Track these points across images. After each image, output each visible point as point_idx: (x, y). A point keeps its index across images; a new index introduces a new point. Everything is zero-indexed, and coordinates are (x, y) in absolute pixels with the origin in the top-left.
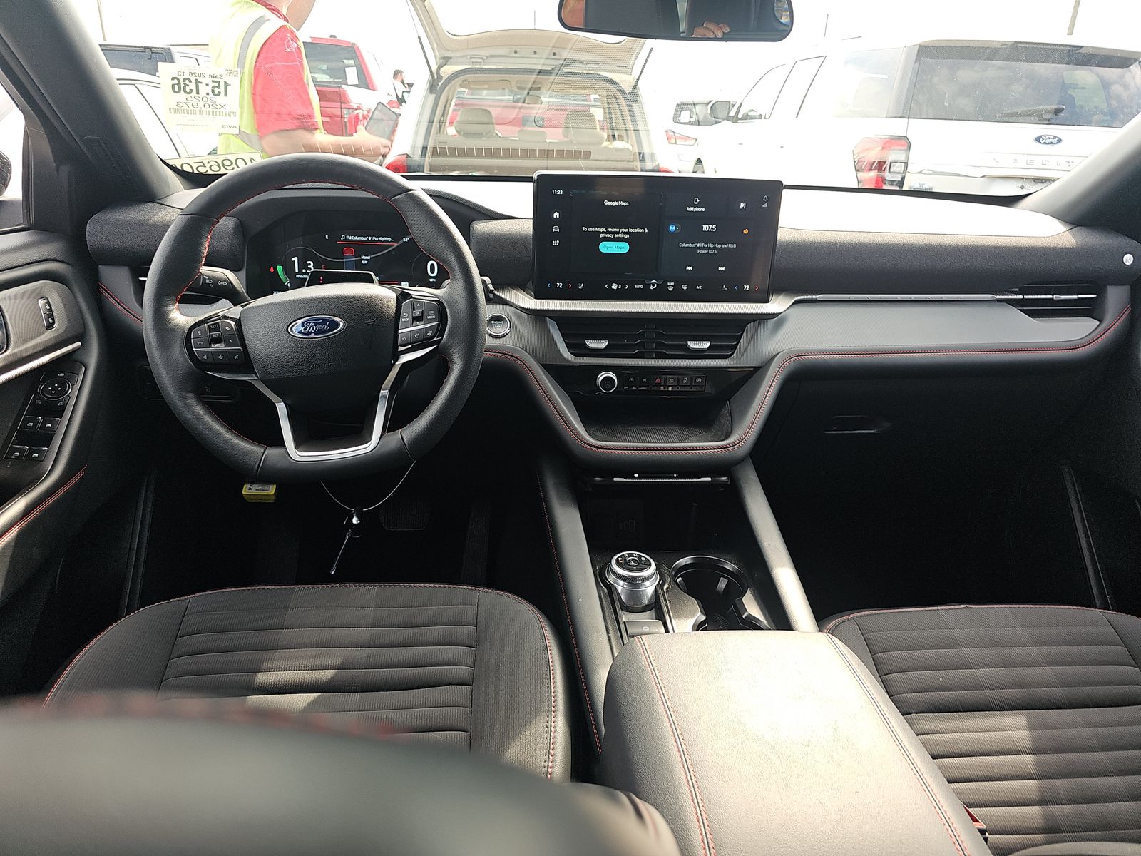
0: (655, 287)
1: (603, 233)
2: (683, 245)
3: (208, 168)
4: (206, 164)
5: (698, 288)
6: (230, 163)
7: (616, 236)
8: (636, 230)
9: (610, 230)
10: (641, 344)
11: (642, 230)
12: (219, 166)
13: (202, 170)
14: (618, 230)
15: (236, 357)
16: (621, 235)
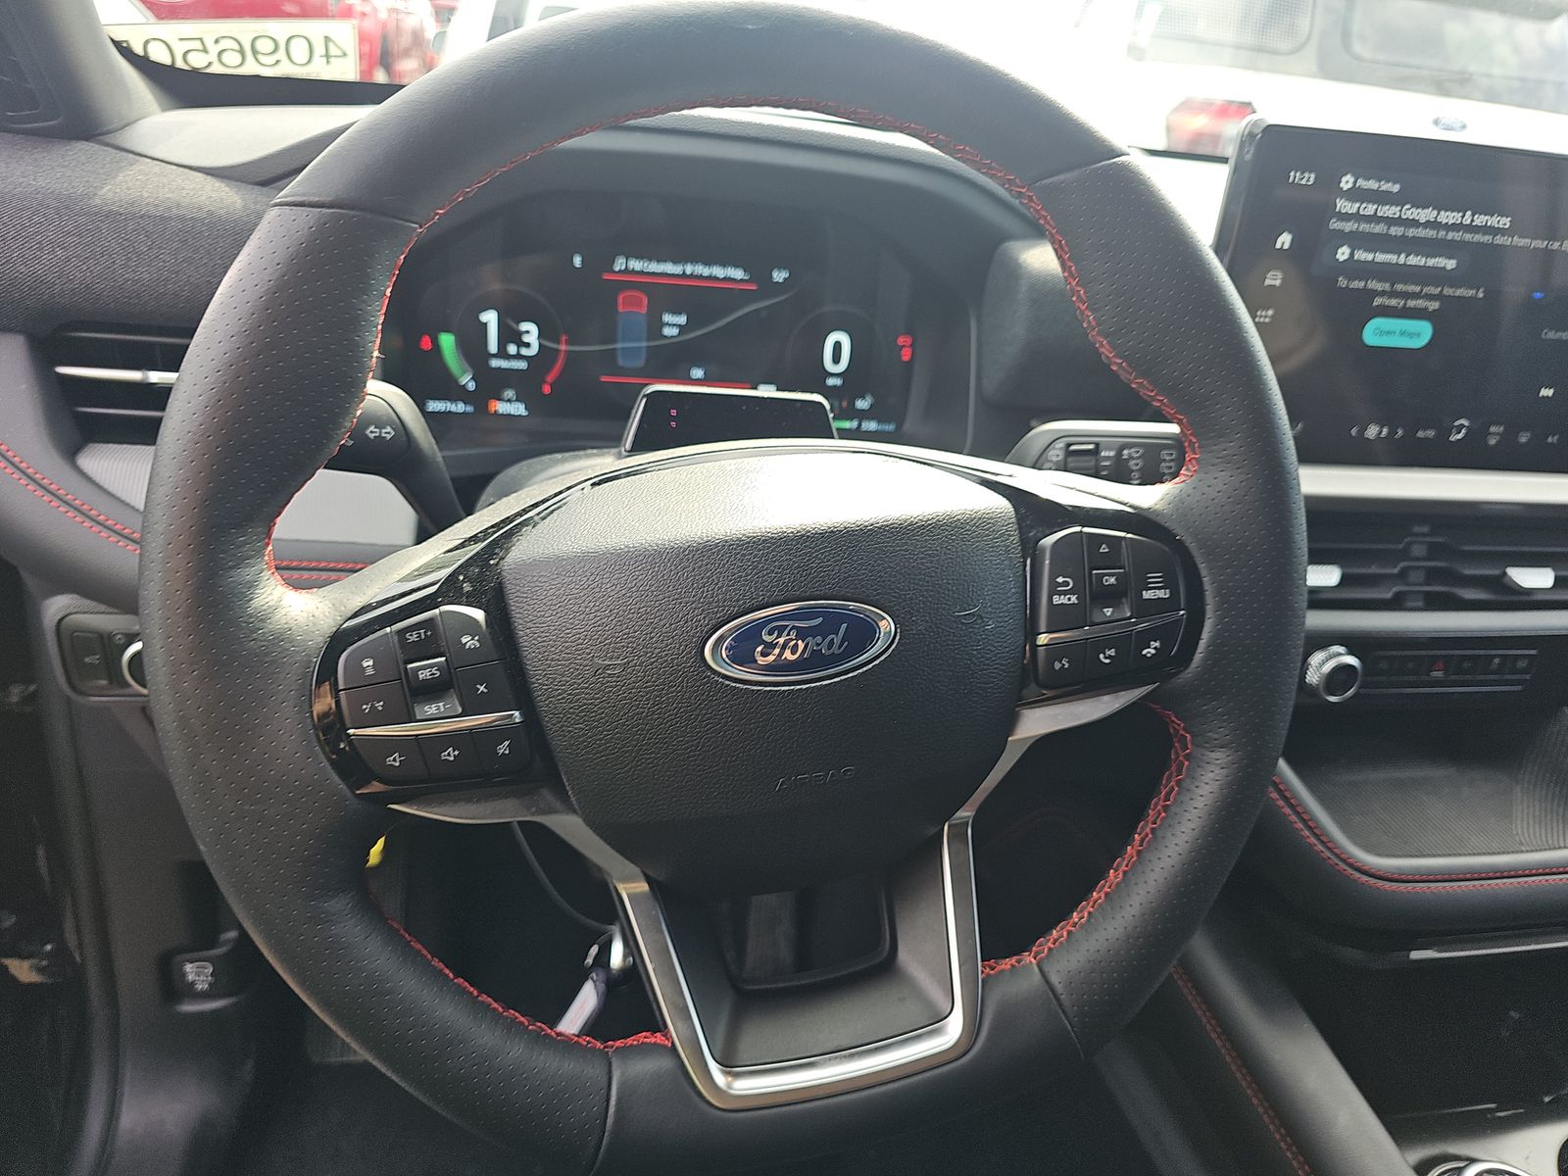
0: (1460, 436)
1: (1383, 293)
2: (1551, 335)
3: (212, 57)
4: (209, 44)
5: (1550, 440)
6: (271, 46)
7: (1411, 303)
8: (1459, 292)
9: (1399, 287)
10: (1402, 576)
11: (1471, 293)
12: (242, 52)
13: (197, 61)
14: (1418, 289)
15: (503, 748)
16: (1420, 303)
